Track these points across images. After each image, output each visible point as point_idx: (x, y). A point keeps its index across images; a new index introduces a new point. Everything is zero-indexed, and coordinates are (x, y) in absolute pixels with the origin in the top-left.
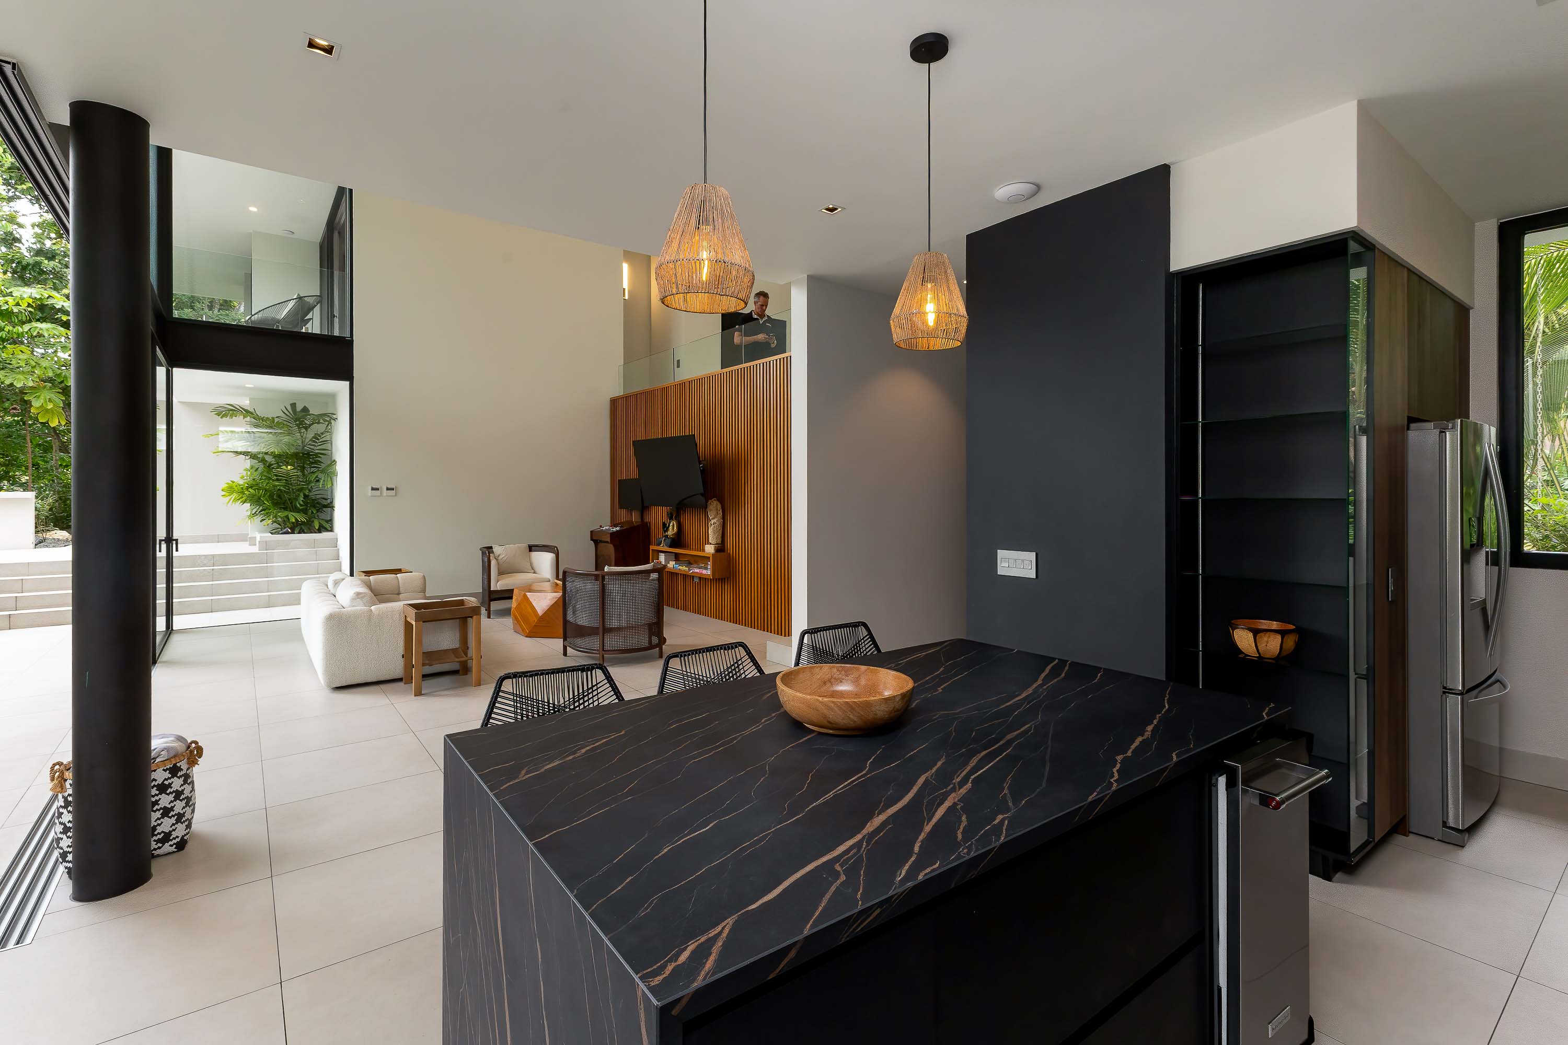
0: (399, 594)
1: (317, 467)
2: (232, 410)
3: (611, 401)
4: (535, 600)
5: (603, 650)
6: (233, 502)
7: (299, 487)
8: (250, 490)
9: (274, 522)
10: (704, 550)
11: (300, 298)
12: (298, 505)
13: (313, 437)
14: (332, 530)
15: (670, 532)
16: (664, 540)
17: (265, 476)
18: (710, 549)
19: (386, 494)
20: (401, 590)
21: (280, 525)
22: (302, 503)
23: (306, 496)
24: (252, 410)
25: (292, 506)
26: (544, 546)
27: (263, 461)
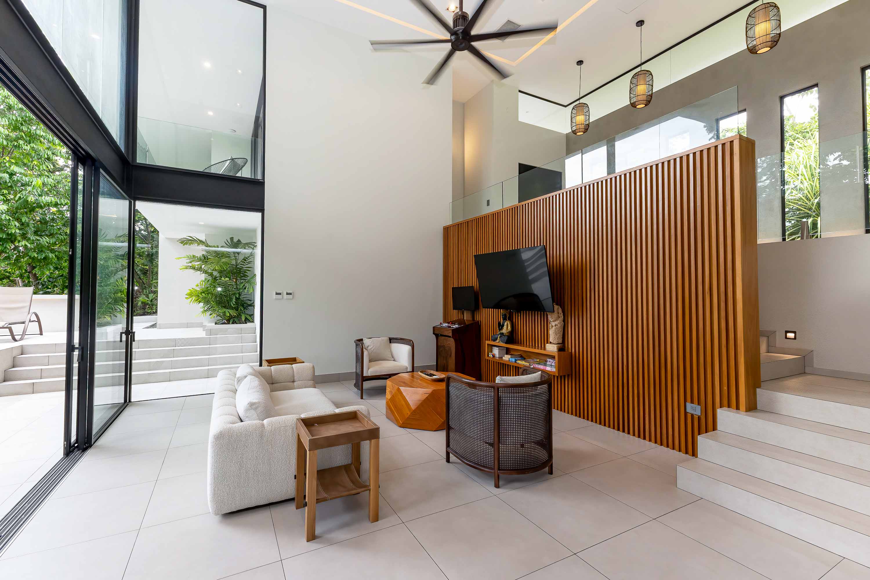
0: (294, 382)
1: (245, 279)
2: (191, 240)
3: (444, 229)
4: (408, 394)
5: (499, 469)
6: (193, 302)
7: (233, 292)
8: (203, 294)
9: (218, 316)
10: (545, 349)
11: (232, 159)
12: (232, 305)
13: (243, 259)
14: (253, 322)
15: (504, 331)
16: (500, 337)
17: (213, 285)
18: (552, 348)
19: (286, 297)
20: (295, 378)
21: (221, 317)
22: (234, 303)
23: (237, 299)
24: (204, 241)
25: (229, 305)
26: (401, 339)
27: (211, 275)
